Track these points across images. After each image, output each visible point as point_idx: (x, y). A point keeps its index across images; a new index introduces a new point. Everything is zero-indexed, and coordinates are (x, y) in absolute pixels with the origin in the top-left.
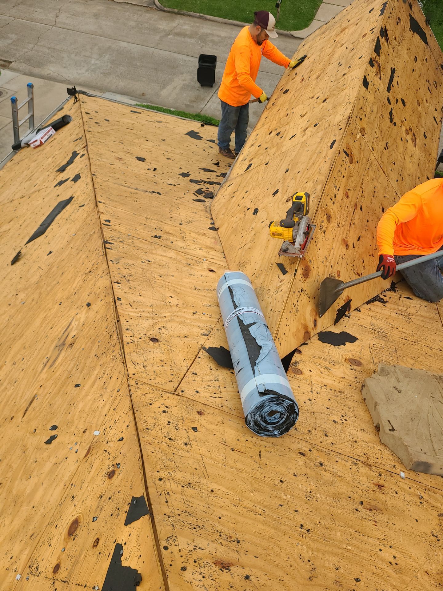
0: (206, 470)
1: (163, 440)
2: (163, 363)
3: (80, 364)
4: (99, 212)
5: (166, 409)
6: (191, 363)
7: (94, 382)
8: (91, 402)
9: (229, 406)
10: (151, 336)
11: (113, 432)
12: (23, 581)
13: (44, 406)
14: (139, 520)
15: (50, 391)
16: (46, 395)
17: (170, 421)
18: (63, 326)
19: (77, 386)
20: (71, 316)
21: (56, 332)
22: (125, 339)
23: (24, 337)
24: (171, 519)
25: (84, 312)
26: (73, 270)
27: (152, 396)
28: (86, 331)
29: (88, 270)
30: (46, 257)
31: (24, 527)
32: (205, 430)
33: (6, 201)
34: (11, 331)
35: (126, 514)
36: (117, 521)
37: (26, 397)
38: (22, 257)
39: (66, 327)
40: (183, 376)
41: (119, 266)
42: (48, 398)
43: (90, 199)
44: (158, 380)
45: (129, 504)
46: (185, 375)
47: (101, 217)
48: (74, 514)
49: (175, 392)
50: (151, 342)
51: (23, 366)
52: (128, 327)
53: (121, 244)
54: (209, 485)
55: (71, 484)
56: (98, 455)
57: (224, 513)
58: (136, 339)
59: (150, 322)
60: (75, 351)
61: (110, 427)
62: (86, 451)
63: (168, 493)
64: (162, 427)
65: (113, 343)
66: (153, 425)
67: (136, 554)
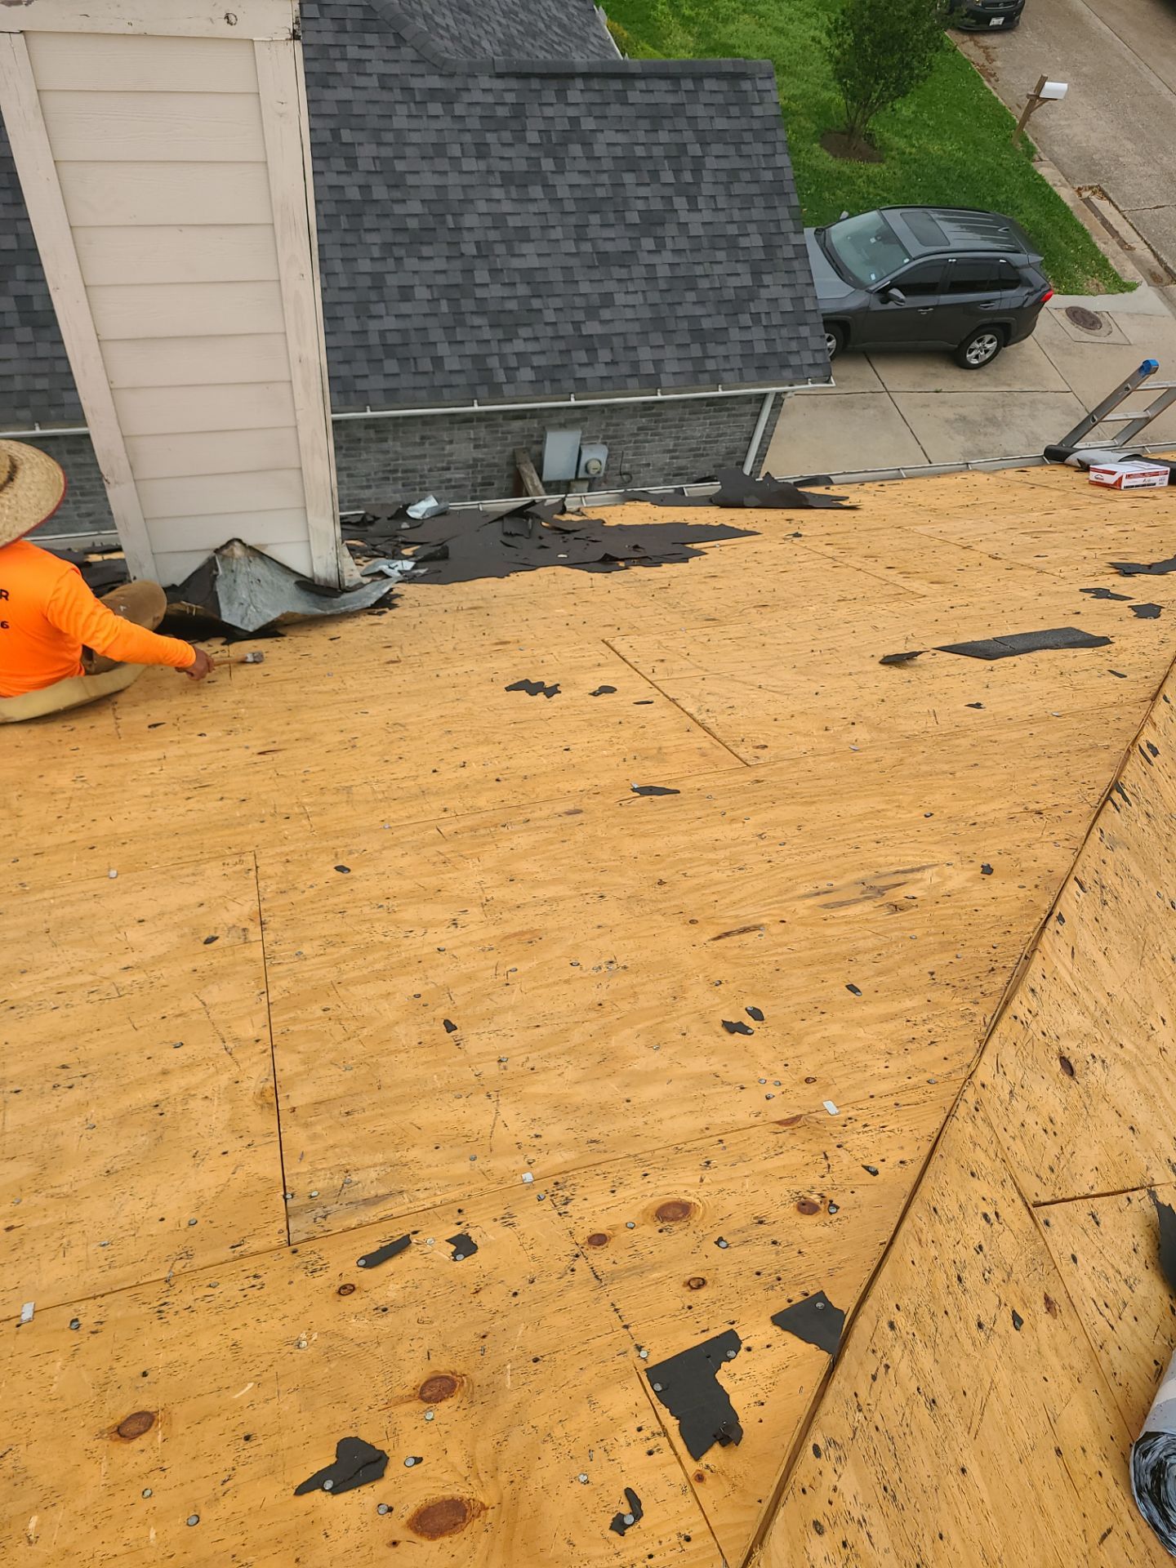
0: (981, 1420)
1: (947, 1265)
2: (1049, 1127)
3: (888, 957)
4: (1148, 716)
5: (992, 1217)
6: (1106, 1191)
7: (893, 1017)
8: (859, 1045)
9: (1116, 1365)
10: (1066, 1051)
11: (864, 1139)
12: (530, 1192)
13: (765, 959)
14: (804, 1343)
15: (795, 946)
16: (780, 945)
17: (985, 1248)
18: (903, 859)
19: (852, 988)
20: (933, 857)
21: (880, 856)
22: (1015, 1003)
23: (813, 808)
24: (860, 1416)
25: (970, 874)
26: (1005, 777)
27: (987, 1163)
28: (945, 912)
29: (1037, 807)
30: (961, 706)
31: (591, 1113)
32: (1034, 1347)
33: (953, 539)
34: (796, 775)
35: (788, 1305)
36: (761, 1294)
37: (741, 912)
38: (912, 666)
39: (909, 867)
40: (1071, 1196)
41: (1109, 856)
42: (782, 954)
43: (1148, 674)
44: (1017, 1146)
45: (806, 1295)
46: (1075, 1199)
47: (1145, 730)
48: (691, 1191)
49: (1033, 1207)
50: (1058, 1062)
51: (775, 855)
52: (1038, 990)
53: (1144, 819)
54: (965, 1453)
55: (720, 1137)
56: (806, 1147)
57: (955, 1540)
58: (1033, 1026)
59: (1086, 1024)
60: (895, 926)
61: (866, 1126)
62: (788, 1116)
63: (887, 1367)
64: (962, 1242)
65: (985, 987)
66: (950, 1216)
67: (757, 1390)
